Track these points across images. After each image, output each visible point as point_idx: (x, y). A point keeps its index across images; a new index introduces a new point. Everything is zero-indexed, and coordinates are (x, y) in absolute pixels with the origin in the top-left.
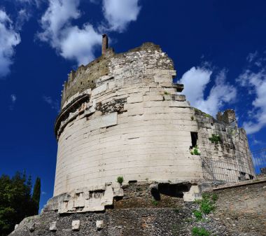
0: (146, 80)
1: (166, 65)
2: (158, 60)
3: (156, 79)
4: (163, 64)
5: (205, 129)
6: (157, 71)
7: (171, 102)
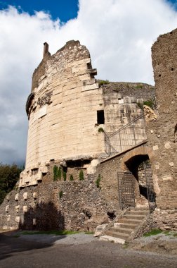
0: (66, 74)
1: (82, 56)
2: (76, 53)
3: (74, 70)
4: (80, 55)
5: (111, 105)
6: (75, 63)
7: (82, 87)
